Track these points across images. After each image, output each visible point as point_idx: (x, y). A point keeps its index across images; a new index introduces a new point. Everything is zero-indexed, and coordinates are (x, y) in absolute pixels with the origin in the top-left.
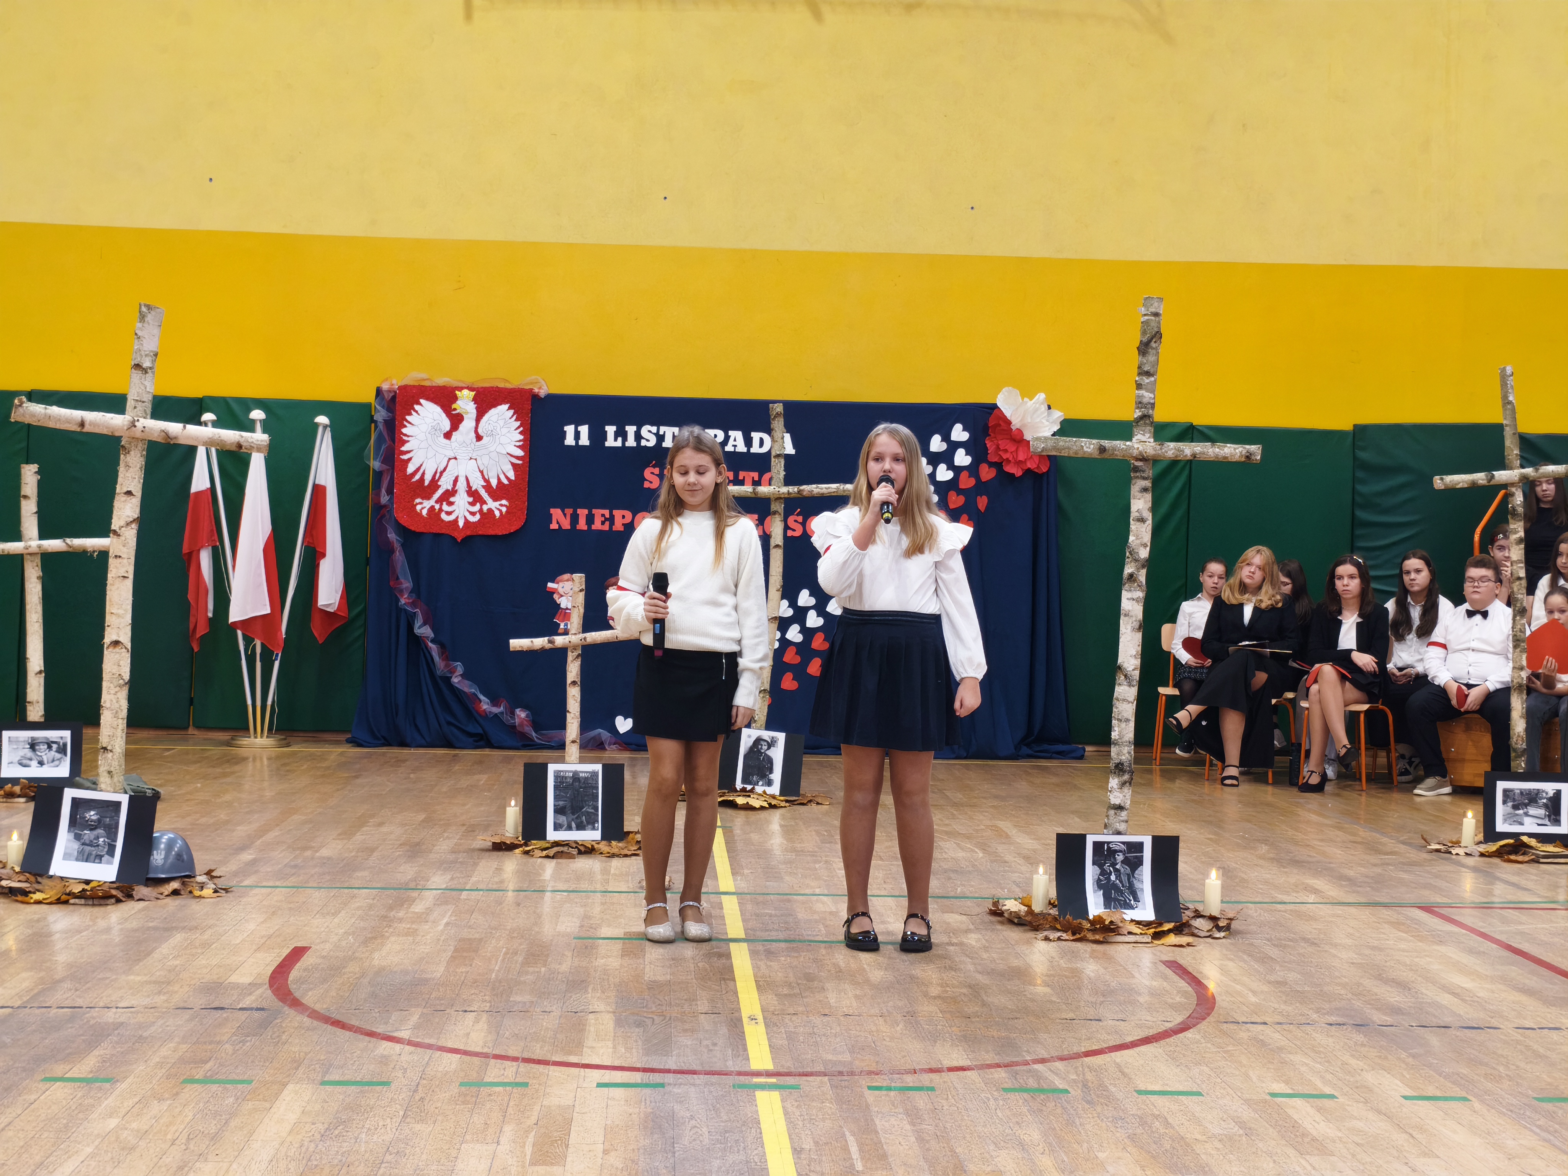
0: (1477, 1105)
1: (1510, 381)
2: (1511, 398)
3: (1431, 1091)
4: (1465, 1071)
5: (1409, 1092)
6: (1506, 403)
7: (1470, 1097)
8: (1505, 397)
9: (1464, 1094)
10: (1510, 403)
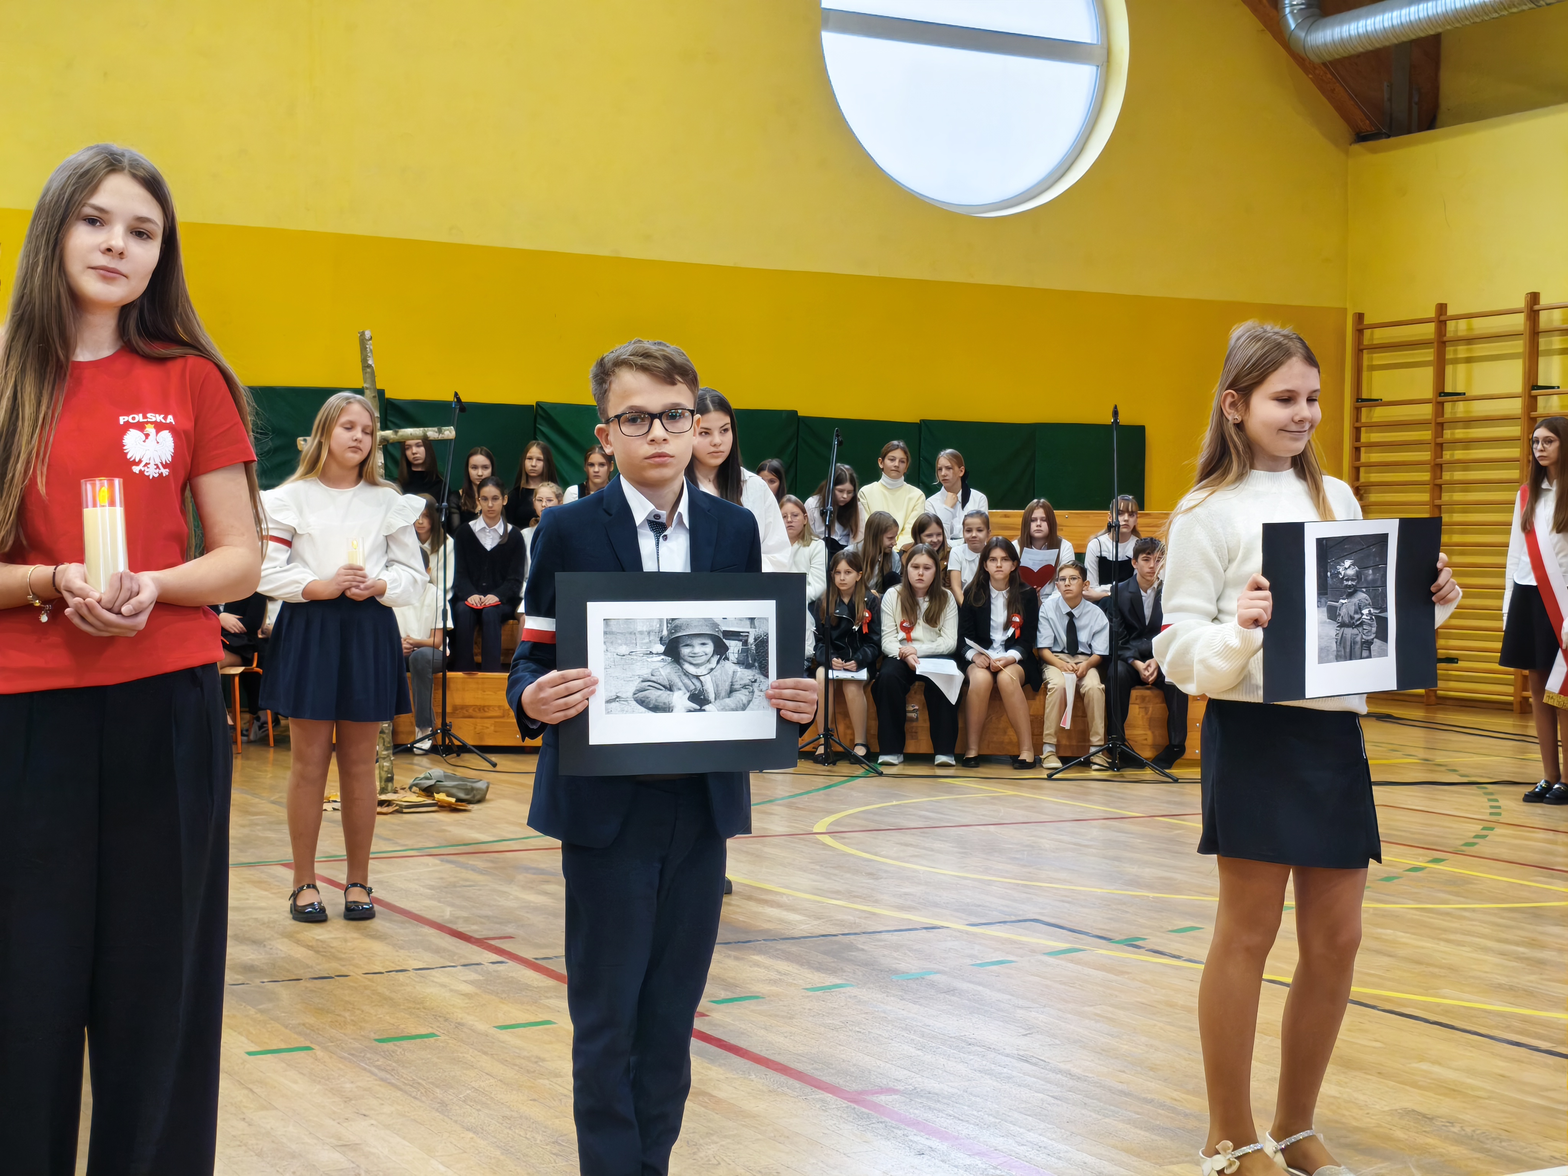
0: (319, 1053)
1: (370, 345)
2: (370, 362)
3: (276, 1044)
4: (311, 1020)
5: (253, 1048)
6: (366, 366)
7: (313, 1046)
8: (364, 360)
9: (308, 1044)
10: (370, 366)
